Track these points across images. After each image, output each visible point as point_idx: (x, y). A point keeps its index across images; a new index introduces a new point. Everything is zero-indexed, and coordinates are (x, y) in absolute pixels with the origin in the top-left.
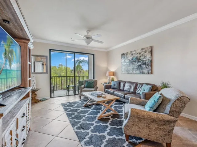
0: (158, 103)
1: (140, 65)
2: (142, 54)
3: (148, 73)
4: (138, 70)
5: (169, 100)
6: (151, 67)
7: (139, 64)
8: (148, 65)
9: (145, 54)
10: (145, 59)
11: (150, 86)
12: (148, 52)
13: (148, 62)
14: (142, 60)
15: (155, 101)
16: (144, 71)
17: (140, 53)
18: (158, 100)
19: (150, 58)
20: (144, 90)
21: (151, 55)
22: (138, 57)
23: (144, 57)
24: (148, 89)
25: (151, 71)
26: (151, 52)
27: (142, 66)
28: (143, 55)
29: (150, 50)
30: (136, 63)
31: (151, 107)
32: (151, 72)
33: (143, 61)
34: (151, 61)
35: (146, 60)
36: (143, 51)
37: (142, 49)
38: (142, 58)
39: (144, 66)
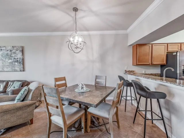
0: (24, 94)
1: (11, 63)
2: (13, 51)
3: (21, 71)
4: (9, 67)
5: (32, 90)
6: (23, 65)
7: (10, 61)
8: (20, 63)
9: (16, 52)
10: (16, 57)
11: (20, 83)
12: (19, 51)
13: (20, 60)
14: (13, 57)
15: (21, 94)
16: (17, 68)
17: (11, 51)
18: (24, 92)
19: (22, 57)
20: (14, 87)
21: (23, 54)
22: (9, 54)
23: (15, 55)
24: (18, 86)
25: (23, 68)
26: (23, 51)
27: (14, 63)
28: (14, 53)
29: (21, 49)
30: (7, 60)
31: (19, 100)
32: (23, 70)
33: (15, 58)
34: (23, 59)
35: (18, 58)
36: (14, 49)
37: (13, 47)
38: (13, 55)
39: (16, 64)
